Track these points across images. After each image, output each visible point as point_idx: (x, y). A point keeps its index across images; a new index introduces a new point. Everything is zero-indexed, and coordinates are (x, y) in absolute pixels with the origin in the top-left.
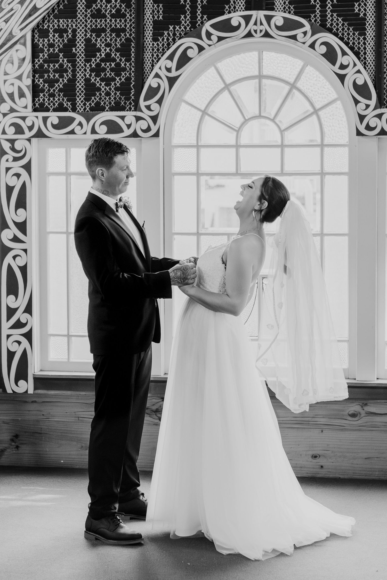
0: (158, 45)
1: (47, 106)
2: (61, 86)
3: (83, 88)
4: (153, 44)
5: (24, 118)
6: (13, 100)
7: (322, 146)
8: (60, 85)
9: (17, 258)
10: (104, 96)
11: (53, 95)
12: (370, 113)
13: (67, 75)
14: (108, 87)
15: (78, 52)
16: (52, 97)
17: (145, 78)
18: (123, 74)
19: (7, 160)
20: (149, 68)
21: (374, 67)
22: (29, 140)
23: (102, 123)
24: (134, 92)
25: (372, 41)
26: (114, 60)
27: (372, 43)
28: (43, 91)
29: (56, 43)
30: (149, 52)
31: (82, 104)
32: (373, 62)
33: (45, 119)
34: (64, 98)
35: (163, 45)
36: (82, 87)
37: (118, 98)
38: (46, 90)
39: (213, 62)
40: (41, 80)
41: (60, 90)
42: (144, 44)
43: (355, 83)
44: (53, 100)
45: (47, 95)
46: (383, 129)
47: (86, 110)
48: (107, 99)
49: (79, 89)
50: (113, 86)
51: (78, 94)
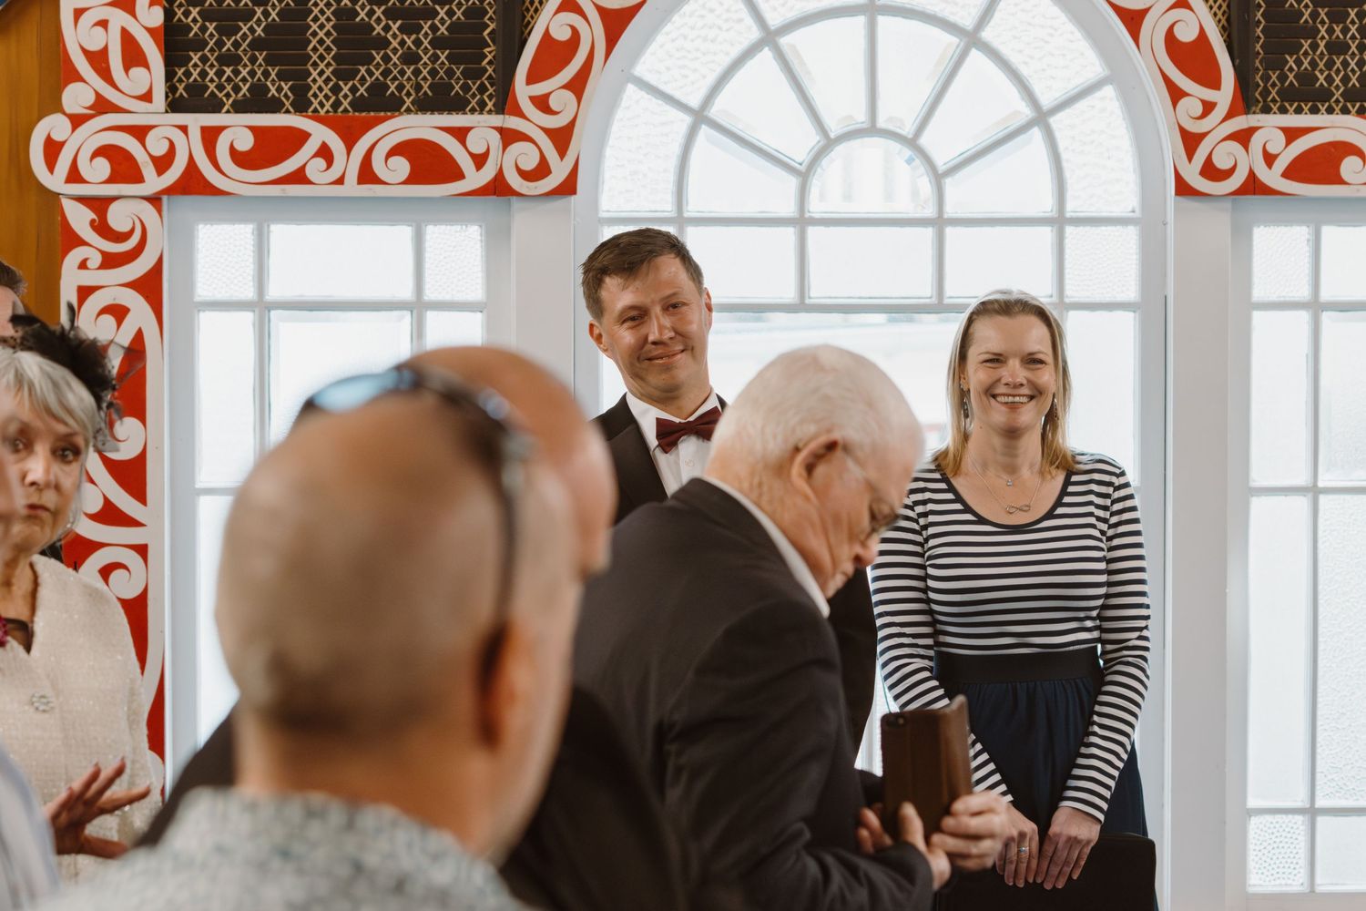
1: (212, 91)
2: (259, 31)
3: (332, 38)
5: (140, 132)
6: (106, 74)
7: (1059, 221)
8: (255, 26)
9: (116, 576)
10: (398, 62)
11: (231, 59)
12: (1217, 128)
14: (409, 35)
16: (228, 66)
17: (528, 10)
19: (83, 265)
22: (155, 200)
23: (396, 151)
24: (493, 54)
28: (199, 44)
31: (326, 90)
33: (210, 136)
34: (270, 68)
36: (328, 34)
37: (442, 73)
38: (211, 43)
40: (195, 12)
41: (257, 44)
43: (1170, 37)
44: (232, 76)
45: (212, 59)
46: (1252, 175)
47: (341, 109)
48: (409, 73)
49: (318, 42)
50: (426, 33)
51: (315, 57)
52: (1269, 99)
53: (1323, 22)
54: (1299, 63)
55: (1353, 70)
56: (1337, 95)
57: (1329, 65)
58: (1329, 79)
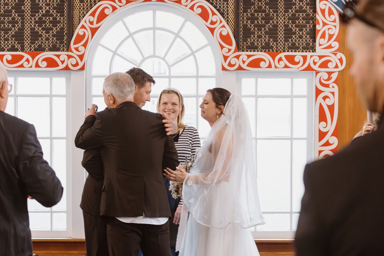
0: (83, 5)
1: (3, 47)
2: (13, 33)
3: (30, 35)
4: (80, 5)
7: (197, 77)
8: (12, 32)
10: (44, 40)
11: (7, 40)
12: (231, 55)
13: (18, 26)
14: (47, 34)
15: (26, 9)
16: (6, 41)
17: (74, 28)
18: (59, 25)
20: (77, 21)
21: (234, 24)
23: (43, 60)
24: (66, 38)
25: (233, 6)
26: (52, 15)
27: (233, 7)
29: (10, 2)
30: (77, 10)
31: (28, 46)
32: (233, 20)
33: (2, 57)
34: (16, 41)
35: (87, 5)
36: (29, 34)
37: (54, 42)
38: (2, 36)
39: (121, 18)
41: (13, 36)
42: (73, 4)
43: (221, 35)
44: (7, 43)
45: (3, 39)
46: (240, 65)
47: (32, 51)
48: (47, 42)
49: (26, 35)
50: (51, 34)
51: (26, 39)
52: (244, 48)
53: (256, 31)
54: (251, 40)
55: (263, 42)
56: (260, 47)
57: (258, 40)
58: (258, 44)
